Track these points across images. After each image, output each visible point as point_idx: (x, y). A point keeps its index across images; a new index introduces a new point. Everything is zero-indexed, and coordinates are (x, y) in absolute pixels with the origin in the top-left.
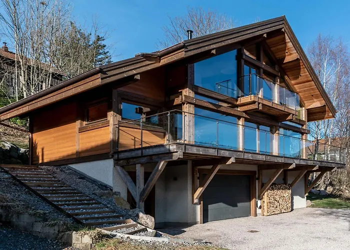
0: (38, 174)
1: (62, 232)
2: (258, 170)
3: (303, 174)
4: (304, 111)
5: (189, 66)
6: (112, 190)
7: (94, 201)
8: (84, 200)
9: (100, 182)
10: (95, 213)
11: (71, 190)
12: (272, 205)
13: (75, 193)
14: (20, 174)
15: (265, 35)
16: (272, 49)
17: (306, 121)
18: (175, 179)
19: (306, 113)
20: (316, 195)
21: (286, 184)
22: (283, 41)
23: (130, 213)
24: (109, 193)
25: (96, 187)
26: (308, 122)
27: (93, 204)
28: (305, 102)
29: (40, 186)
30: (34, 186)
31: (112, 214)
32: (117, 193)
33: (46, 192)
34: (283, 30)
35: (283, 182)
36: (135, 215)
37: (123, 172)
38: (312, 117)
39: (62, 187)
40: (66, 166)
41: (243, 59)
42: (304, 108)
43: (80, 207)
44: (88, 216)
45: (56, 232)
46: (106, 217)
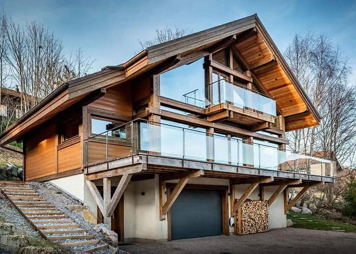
0: (22, 189)
1: (23, 246)
2: (230, 184)
3: (283, 190)
4: (281, 120)
5: (155, 76)
6: (83, 205)
7: (63, 215)
8: (54, 214)
9: (73, 196)
10: (61, 227)
11: (47, 204)
12: (247, 224)
13: (49, 207)
14: (8, 189)
15: (235, 37)
16: (242, 54)
17: (284, 130)
18: (143, 194)
19: (284, 121)
20: (297, 213)
21: (262, 201)
22: (255, 43)
23: (95, 228)
24: (79, 207)
25: (70, 202)
26: (286, 131)
27: (62, 217)
28: (282, 109)
29: (20, 200)
30: (16, 200)
31: (77, 228)
32: (86, 208)
33: (25, 205)
34: (255, 30)
35: (258, 198)
36: (99, 231)
37: (93, 187)
38: (290, 126)
39: (39, 201)
40: (48, 182)
41: (211, 66)
42: (280, 116)
43: (49, 220)
44: (54, 230)
45: (18, 246)
46: (71, 232)
